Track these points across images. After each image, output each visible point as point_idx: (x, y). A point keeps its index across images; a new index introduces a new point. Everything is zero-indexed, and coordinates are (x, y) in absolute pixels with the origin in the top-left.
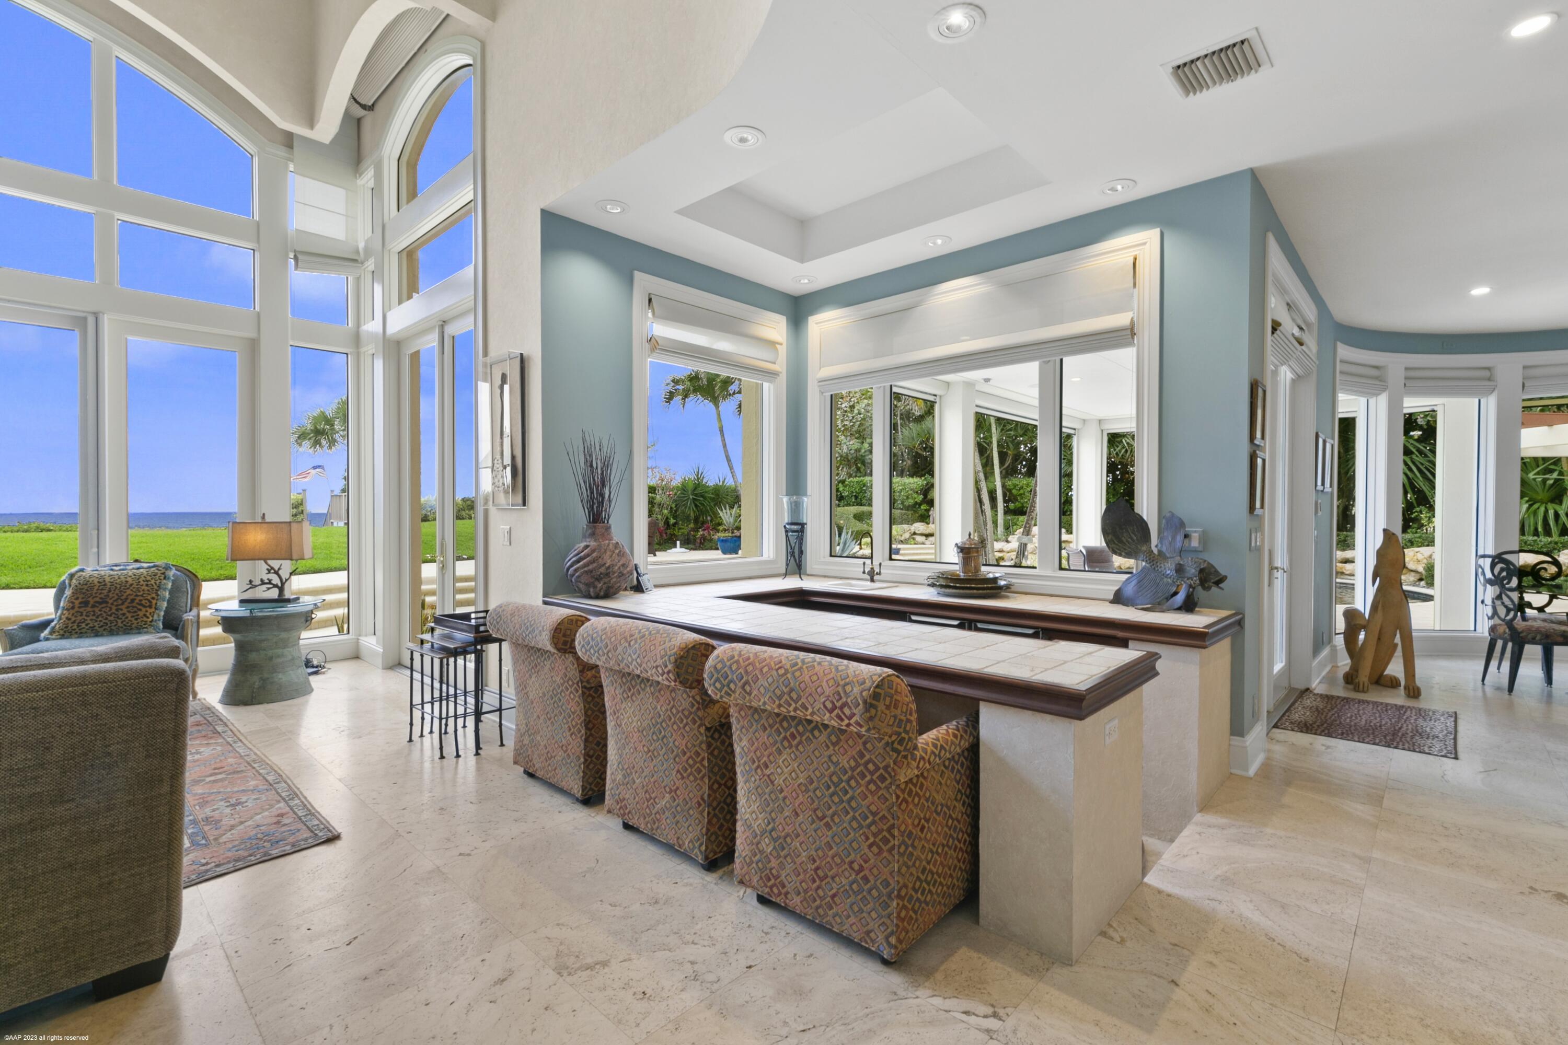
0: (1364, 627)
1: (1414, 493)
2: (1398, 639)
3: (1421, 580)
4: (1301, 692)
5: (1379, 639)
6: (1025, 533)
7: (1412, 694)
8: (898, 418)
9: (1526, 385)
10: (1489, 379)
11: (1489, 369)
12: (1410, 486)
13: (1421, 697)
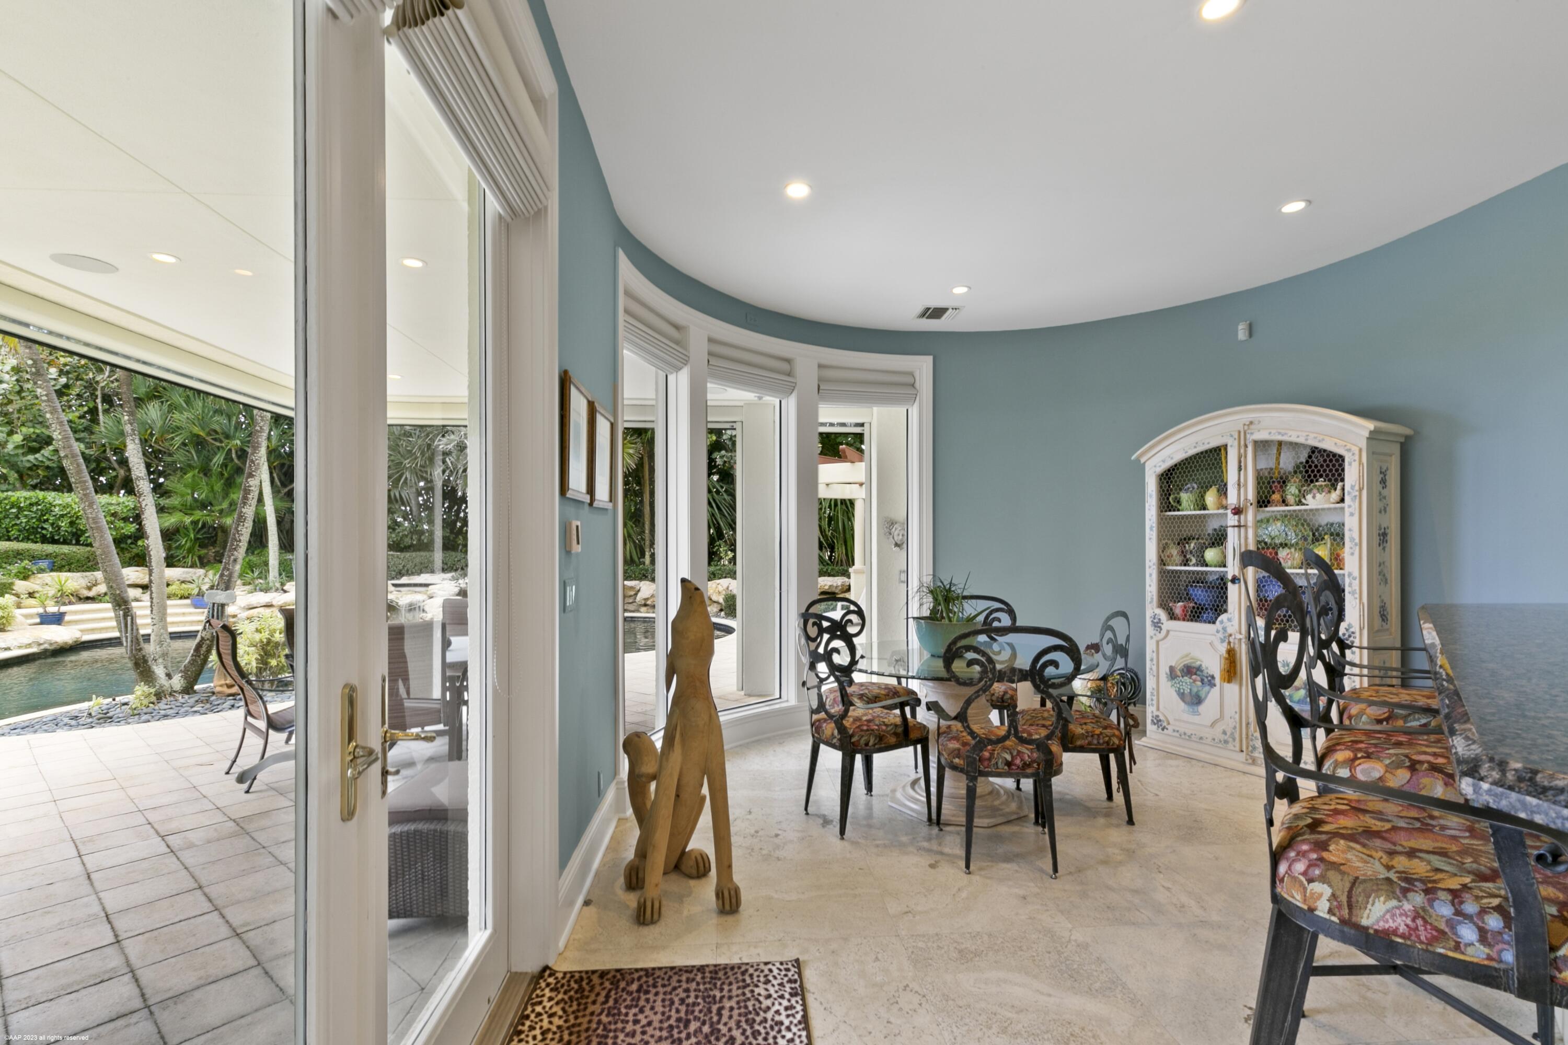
0: (654, 777)
1: (715, 528)
2: (705, 790)
3: (721, 610)
4: (533, 977)
5: (677, 796)
6: (223, 586)
7: (727, 907)
8: (99, 401)
9: (821, 388)
10: (789, 374)
11: (788, 361)
12: (713, 523)
13: (741, 908)
